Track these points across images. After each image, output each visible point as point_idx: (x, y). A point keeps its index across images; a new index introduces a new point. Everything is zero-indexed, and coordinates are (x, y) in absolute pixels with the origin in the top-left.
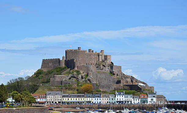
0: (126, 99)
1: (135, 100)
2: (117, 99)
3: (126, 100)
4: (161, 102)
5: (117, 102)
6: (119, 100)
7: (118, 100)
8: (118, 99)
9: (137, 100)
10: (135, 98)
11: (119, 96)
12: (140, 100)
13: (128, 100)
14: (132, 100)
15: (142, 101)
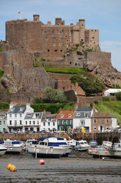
0: (28, 121)
1: (47, 124)
2: (8, 123)
3: (28, 124)
4: (101, 127)
5: (10, 128)
6: (13, 125)
7: (11, 124)
8: (11, 121)
9: (51, 124)
10: (48, 120)
11: (13, 115)
12: (56, 123)
13: (32, 124)
14: (41, 124)
15: (61, 125)
